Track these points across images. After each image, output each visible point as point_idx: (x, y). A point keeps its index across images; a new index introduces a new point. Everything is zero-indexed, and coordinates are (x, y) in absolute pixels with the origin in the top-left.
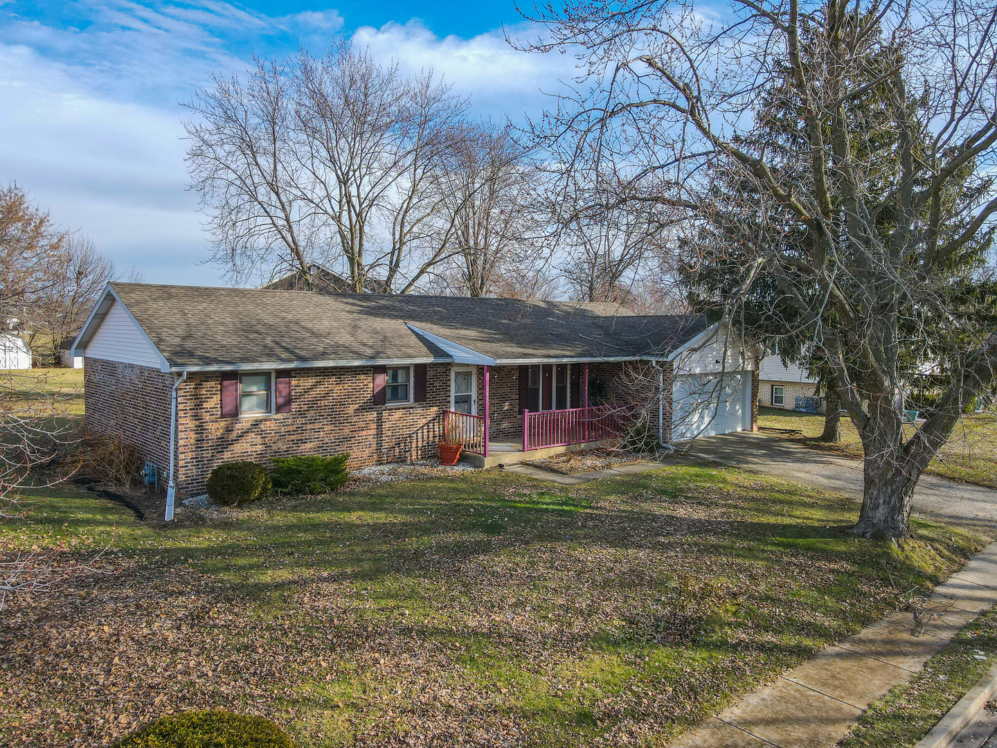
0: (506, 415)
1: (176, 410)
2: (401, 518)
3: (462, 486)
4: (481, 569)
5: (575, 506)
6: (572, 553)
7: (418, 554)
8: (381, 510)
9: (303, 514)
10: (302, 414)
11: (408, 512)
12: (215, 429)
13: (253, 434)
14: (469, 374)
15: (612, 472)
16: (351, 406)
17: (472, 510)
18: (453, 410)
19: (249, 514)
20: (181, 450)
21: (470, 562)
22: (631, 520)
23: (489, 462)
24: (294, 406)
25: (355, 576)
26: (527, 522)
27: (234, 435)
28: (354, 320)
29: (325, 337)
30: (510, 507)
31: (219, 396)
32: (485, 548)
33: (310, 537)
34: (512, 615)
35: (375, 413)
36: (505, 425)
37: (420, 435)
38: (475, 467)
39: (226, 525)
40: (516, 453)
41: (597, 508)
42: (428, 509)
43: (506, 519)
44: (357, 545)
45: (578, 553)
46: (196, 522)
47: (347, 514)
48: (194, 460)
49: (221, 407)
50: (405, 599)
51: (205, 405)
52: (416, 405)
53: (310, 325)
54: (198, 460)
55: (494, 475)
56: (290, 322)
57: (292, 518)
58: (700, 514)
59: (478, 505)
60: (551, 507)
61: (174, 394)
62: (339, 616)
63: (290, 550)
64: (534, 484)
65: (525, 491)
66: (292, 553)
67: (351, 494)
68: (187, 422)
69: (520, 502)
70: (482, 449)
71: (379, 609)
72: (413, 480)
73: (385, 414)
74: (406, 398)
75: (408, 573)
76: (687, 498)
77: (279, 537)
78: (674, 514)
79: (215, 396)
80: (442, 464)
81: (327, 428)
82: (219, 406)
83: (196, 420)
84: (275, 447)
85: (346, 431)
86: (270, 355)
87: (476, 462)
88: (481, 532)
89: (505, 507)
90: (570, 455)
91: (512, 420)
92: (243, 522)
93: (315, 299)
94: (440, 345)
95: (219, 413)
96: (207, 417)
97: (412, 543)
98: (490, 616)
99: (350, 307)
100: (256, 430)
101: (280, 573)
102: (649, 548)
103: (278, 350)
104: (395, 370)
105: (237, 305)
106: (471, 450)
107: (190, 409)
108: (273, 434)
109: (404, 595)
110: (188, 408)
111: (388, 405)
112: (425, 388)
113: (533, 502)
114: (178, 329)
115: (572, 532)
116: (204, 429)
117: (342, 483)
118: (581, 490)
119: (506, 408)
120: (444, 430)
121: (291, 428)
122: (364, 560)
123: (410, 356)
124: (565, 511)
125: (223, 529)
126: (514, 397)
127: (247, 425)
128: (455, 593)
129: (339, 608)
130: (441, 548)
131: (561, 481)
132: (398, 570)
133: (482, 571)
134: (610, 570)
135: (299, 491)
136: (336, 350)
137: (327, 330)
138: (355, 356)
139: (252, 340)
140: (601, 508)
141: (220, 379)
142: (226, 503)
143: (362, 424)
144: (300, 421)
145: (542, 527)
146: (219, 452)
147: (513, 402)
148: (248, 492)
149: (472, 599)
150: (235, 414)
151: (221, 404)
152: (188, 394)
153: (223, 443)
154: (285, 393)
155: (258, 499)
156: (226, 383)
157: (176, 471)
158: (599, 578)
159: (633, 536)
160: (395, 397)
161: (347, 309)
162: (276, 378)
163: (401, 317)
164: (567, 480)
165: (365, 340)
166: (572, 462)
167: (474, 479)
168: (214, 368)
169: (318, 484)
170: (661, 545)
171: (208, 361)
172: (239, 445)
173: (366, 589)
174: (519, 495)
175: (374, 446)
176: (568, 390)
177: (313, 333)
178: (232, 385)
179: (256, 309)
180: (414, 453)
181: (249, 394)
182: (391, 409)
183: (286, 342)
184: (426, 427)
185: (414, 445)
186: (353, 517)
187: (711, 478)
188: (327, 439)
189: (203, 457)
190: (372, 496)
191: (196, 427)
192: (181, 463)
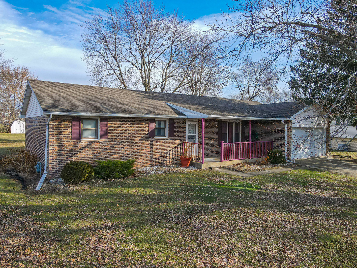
0: (213, 145)
1: (48, 135)
2: (158, 192)
3: (191, 176)
4: (204, 223)
5: (252, 188)
6: (257, 215)
7: (166, 212)
8: (148, 187)
9: (108, 189)
10: (113, 140)
11: (163, 189)
12: (68, 145)
13: (88, 149)
14: (194, 125)
15: (266, 172)
16: (138, 137)
17: (197, 188)
18: (187, 141)
19: (79, 188)
20: (50, 155)
21: (197, 218)
22: (286, 196)
23: (204, 166)
24: (109, 136)
25: (127, 226)
26: (228, 195)
27: (78, 148)
28: (141, 100)
29: (126, 105)
30: (217, 187)
31: (71, 129)
32: (205, 210)
33: (108, 201)
34: (227, 259)
35: (149, 141)
36: (212, 150)
37: (171, 153)
38: (197, 168)
39: (66, 193)
40: (218, 162)
41: (264, 189)
42: (173, 187)
43: (216, 194)
44: (132, 206)
45: (261, 215)
46: (51, 191)
47: (130, 189)
48: (57, 161)
49: (72, 135)
50: (155, 243)
51: (63, 133)
52: (169, 138)
53: (120, 100)
54: (59, 160)
55: (207, 172)
56: (111, 99)
57: (101, 191)
58: (323, 194)
59: (200, 186)
60: (239, 188)
61: (47, 127)
62: (110, 256)
63: (94, 208)
64: (229, 176)
65: (224, 180)
66: (95, 210)
67: (135, 179)
68: (54, 141)
69: (222, 185)
70: (201, 160)
71: (138, 251)
72: (167, 173)
73: (154, 142)
74: (165, 135)
75: (159, 225)
76: (312, 185)
77: (92, 201)
78: (309, 193)
79: (68, 129)
80: (181, 166)
81: (126, 147)
82: (71, 134)
83: (58, 140)
84: (99, 156)
85: (135, 149)
86: (97, 109)
87: (198, 166)
88: (203, 201)
89: (215, 187)
90: (244, 164)
91: (215, 148)
92: (76, 192)
93: (124, 92)
94: (181, 111)
95: (71, 137)
96: (64, 139)
97: (163, 206)
98: (212, 259)
99: (140, 95)
100: (90, 147)
101: (83, 222)
102: (303, 213)
103: (102, 108)
104: (160, 121)
105: (87, 91)
106: (195, 160)
107: (56, 135)
108: (98, 149)
109: (155, 240)
110: (54, 134)
111: (156, 138)
112: (173, 130)
113: (229, 185)
114: (53, 98)
115: (254, 202)
116: (63, 145)
117: (131, 173)
118: (253, 179)
119: (212, 142)
120: (182, 151)
121: (107, 147)
122: (134, 215)
123: (166, 114)
124: (248, 190)
125: (64, 195)
126: (216, 137)
127: (85, 144)
128: (188, 240)
129: (112, 249)
130: (180, 210)
131: (242, 175)
132: (153, 223)
133: (204, 225)
134: (284, 227)
135: (108, 177)
136: (131, 110)
137: (128, 102)
138: (139, 113)
139: (90, 104)
140: (267, 189)
141: (71, 120)
142: (68, 182)
143: (143, 146)
144: (112, 143)
145: (237, 198)
146: (70, 157)
147: (215, 140)
148: (80, 177)
149: (199, 245)
150: (79, 138)
151: (72, 133)
152: (54, 127)
153: (72, 153)
154: (104, 129)
155: (87, 180)
156: (74, 122)
157: (48, 166)
158: (279, 233)
159: (290, 206)
160: (159, 134)
161: (138, 96)
162: (100, 122)
163: (163, 100)
164: (245, 175)
165: (145, 107)
166: (245, 167)
167: (197, 174)
168: (67, 114)
169: (118, 174)
170: (310, 212)
171: (64, 110)
172: (81, 154)
173: (132, 235)
174: (221, 182)
175: (149, 157)
176: (240, 135)
177: (121, 103)
178: (77, 124)
179: (95, 93)
180: (168, 161)
181: (86, 129)
182: (157, 140)
183: (107, 106)
184: (174, 149)
185: (168, 157)
186: (133, 191)
187: (319, 176)
188: (125, 153)
189: (62, 159)
190: (145, 180)
191: (58, 144)
192: (50, 162)
